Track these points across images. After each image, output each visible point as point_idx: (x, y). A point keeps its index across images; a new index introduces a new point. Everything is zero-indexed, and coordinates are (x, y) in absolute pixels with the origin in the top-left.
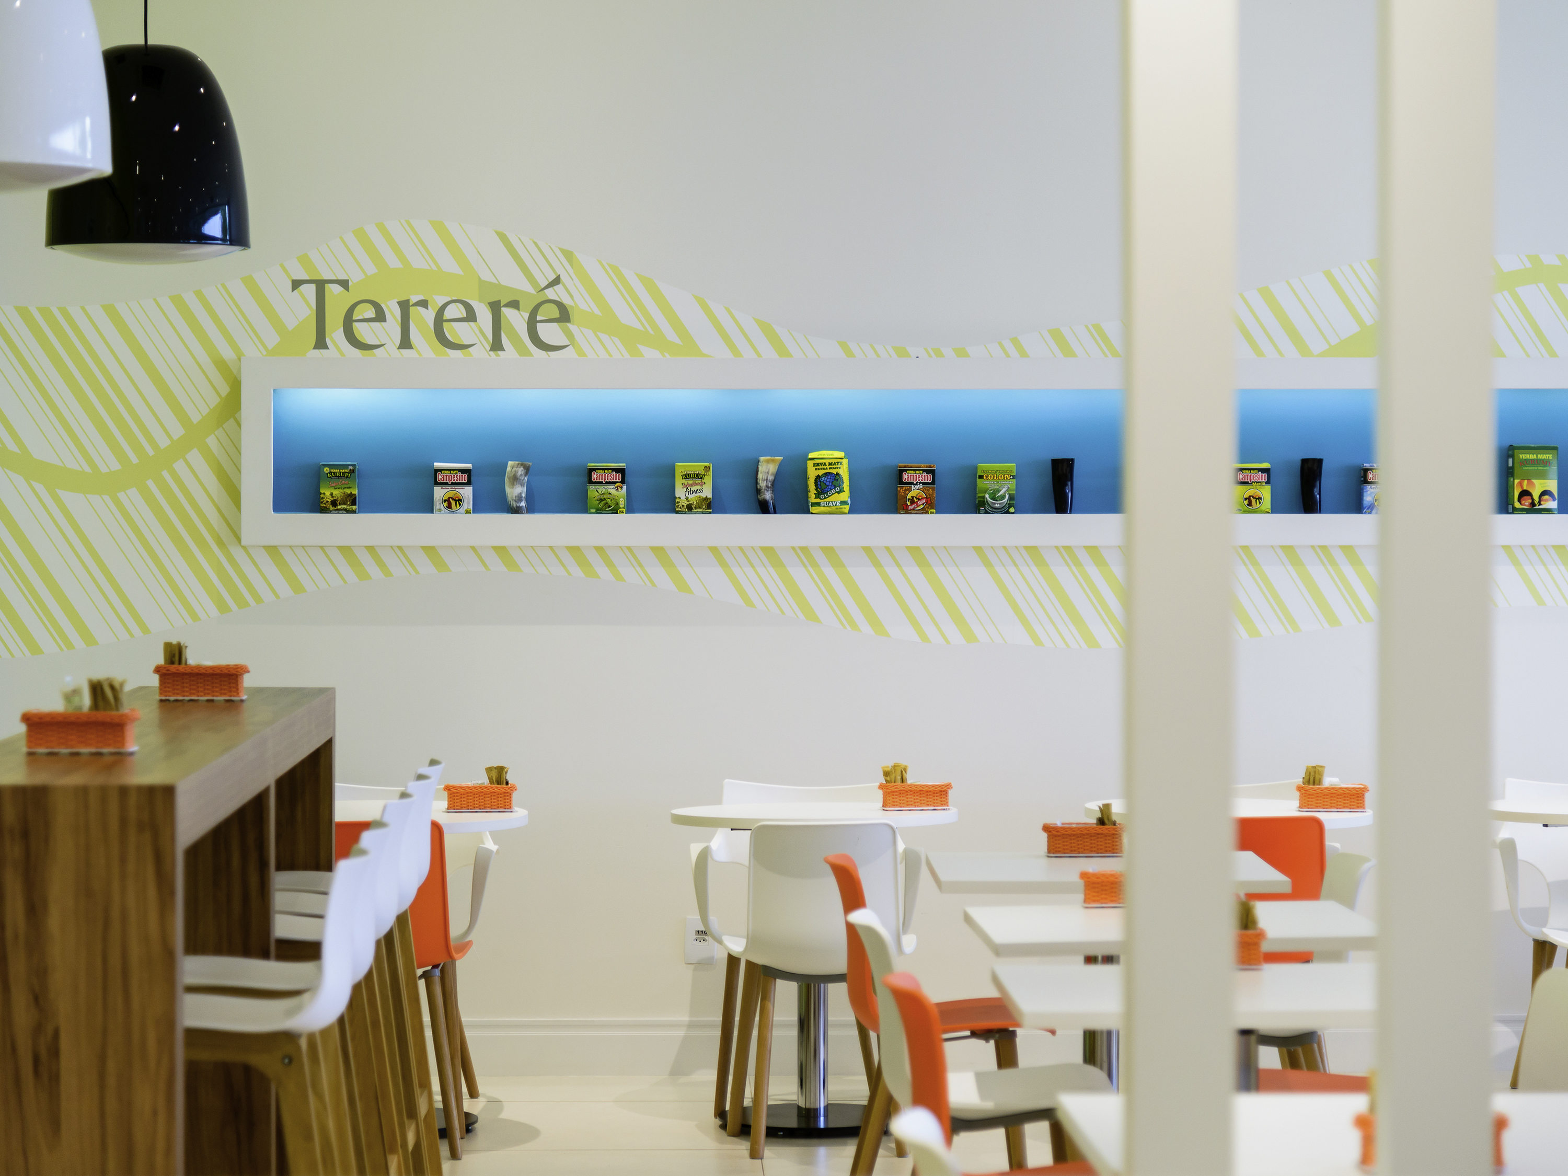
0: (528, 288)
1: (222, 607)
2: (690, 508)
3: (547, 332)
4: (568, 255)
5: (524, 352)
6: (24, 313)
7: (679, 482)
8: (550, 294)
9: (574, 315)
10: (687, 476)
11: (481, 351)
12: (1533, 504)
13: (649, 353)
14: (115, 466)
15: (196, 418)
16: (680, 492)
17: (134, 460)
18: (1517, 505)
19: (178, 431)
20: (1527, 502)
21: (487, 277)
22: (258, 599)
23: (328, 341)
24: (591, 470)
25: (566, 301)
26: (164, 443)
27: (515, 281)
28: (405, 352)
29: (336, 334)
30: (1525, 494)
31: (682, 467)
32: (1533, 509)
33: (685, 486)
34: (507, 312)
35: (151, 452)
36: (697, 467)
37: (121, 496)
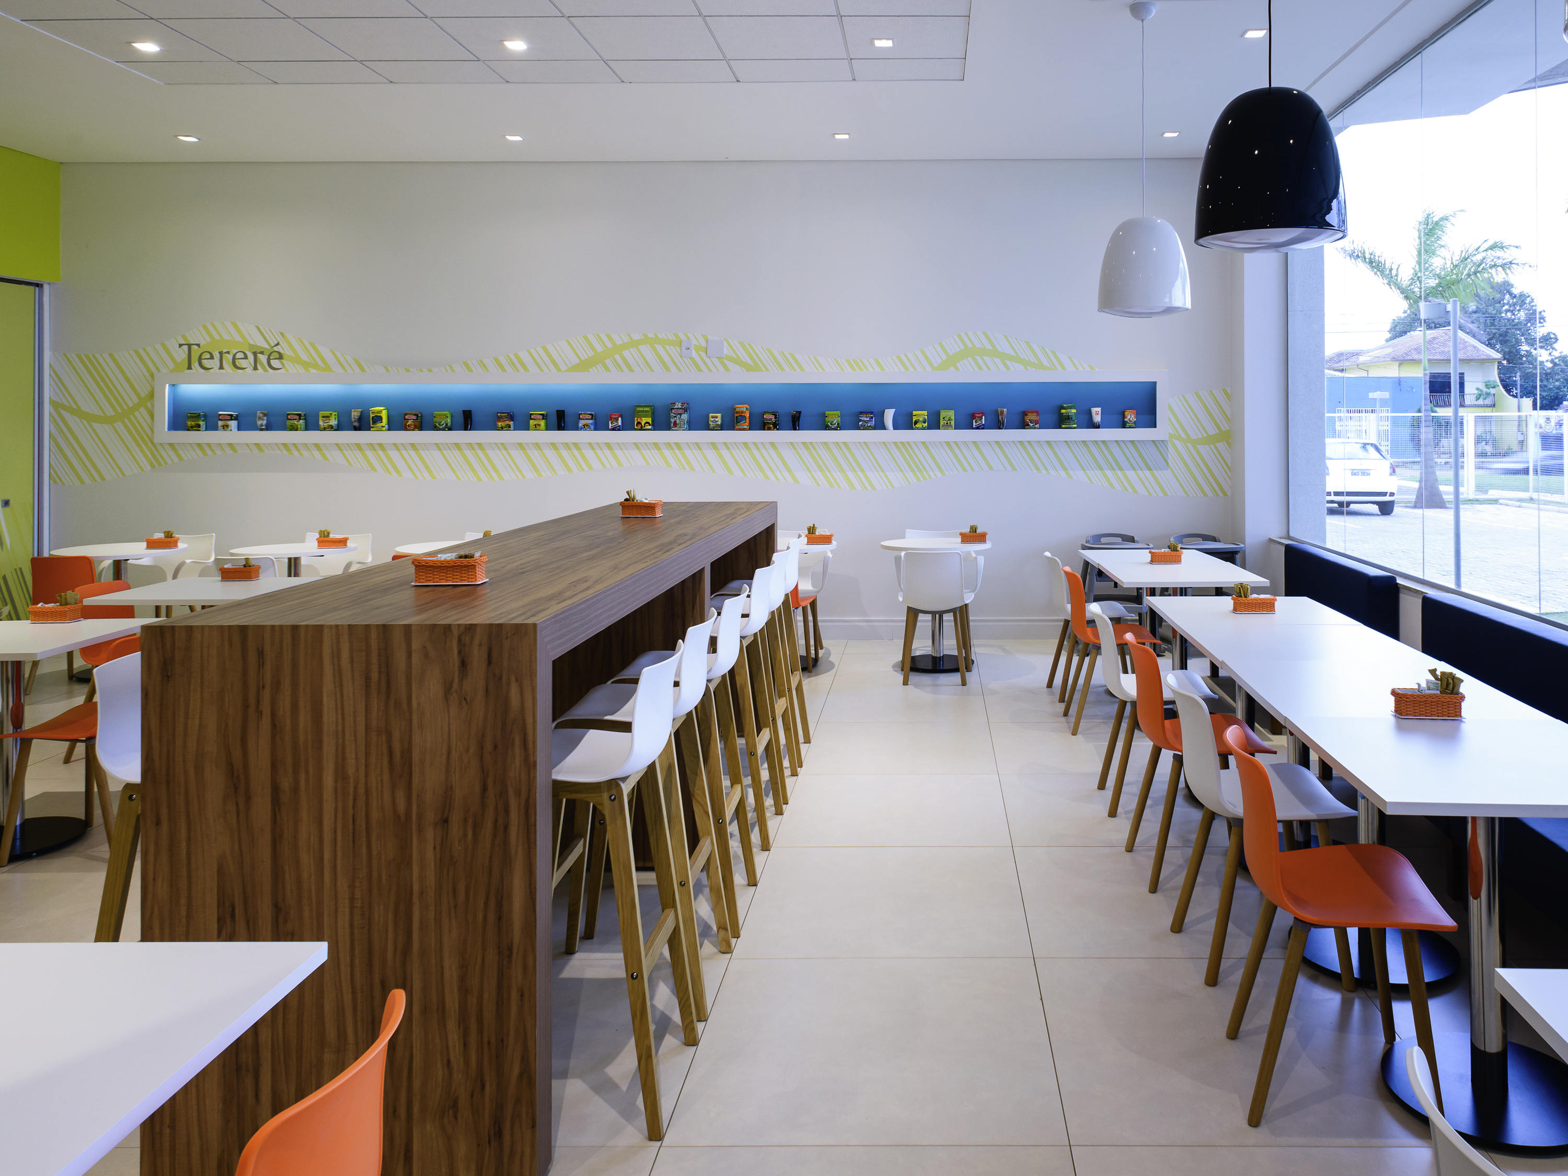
0: (267, 347)
1: (152, 466)
2: (325, 429)
3: (275, 363)
4: (282, 334)
5: (265, 370)
6: (79, 356)
7: (321, 419)
8: (276, 349)
9: (284, 357)
10: (323, 417)
11: (250, 370)
12: (642, 427)
13: (313, 371)
14: (113, 413)
15: (143, 395)
16: (321, 423)
17: (120, 411)
18: (636, 427)
19: (136, 400)
20: (640, 426)
21: (252, 342)
22: (166, 463)
23: (193, 367)
24: (288, 414)
25: (281, 351)
26: (131, 405)
27: (263, 344)
28: (222, 371)
29: (195, 364)
30: (639, 423)
31: (322, 413)
32: (642, 429)
33: (323, 421)
34: (259, 355)
35: (126, 408)
36: (327, 413)
37: (115, 424)
